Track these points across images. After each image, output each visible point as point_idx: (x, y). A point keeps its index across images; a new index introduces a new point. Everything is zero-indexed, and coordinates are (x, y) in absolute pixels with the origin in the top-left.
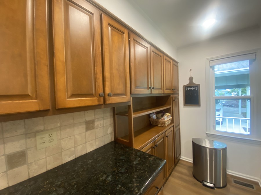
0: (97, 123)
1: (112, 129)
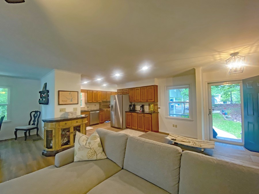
0: (96, 105)
1: (99, 107)
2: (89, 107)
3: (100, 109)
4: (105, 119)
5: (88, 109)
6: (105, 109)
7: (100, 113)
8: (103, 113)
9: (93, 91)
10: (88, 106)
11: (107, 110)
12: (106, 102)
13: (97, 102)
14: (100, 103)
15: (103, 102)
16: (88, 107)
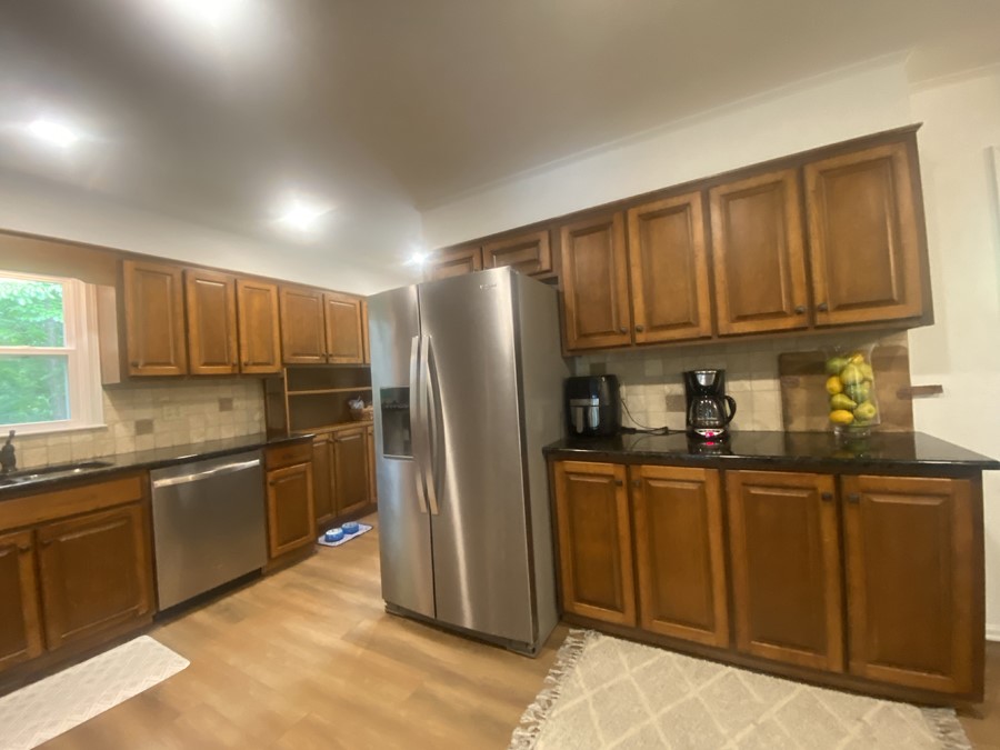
0: (236, 404)
1: (263, 415)
2: (157, 427)
3: (270, 432)
4: (317, 516)
5: (148, 442)
6: (319, 435)
7: (271, 476)
8: (304, 473)
9: (183, 271)
10: (145, 414)
11: (334, 441)
12: (324, 374)
13: (238, 376)
14: (269, 387)
15: (299, 374)
16: (143, 427)
